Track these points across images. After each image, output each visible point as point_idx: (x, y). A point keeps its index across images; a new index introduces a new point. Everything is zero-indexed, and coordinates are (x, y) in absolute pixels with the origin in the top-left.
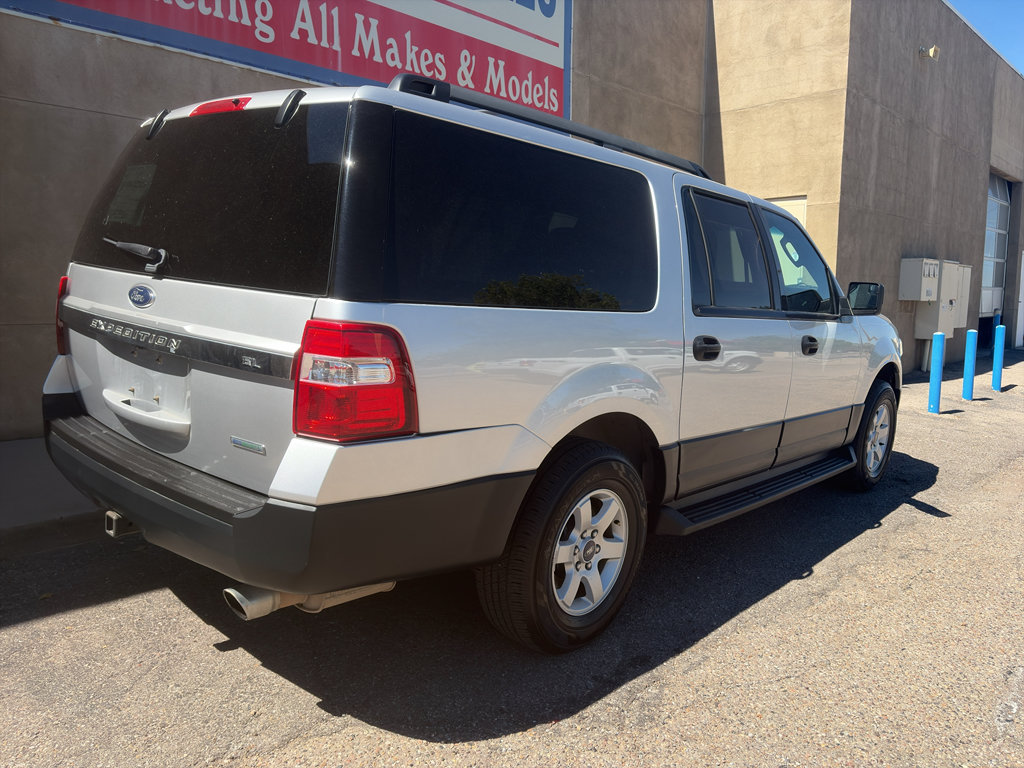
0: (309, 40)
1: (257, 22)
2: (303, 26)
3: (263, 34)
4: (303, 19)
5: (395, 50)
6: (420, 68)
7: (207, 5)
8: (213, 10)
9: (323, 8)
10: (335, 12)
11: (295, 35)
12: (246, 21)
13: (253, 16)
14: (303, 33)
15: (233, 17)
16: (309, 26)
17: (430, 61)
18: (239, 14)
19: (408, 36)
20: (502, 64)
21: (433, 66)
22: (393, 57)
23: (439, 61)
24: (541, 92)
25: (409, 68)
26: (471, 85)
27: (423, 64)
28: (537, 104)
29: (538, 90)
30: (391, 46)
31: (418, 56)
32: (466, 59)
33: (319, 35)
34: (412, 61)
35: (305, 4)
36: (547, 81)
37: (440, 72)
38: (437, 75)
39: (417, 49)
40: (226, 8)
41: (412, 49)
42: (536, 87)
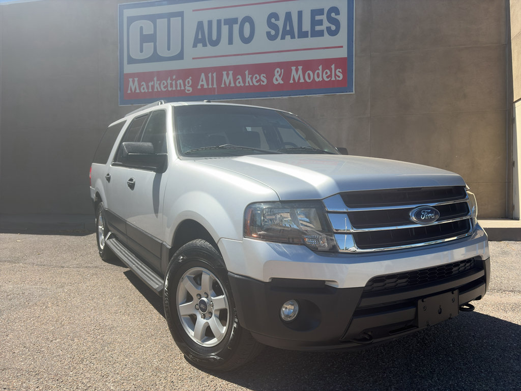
0: (205, 87)
1: (187, 87)
2: (202, 83)
3: (188, 90)
4: (202, 81)
5: (240, 80)
6: (252, 83)
7: (171, 87)
8: (173, 88)
9: (210, 75)
10: (215, 75)
11: (199, 87)
12: (183, 88)
13: (185, 85)
14: (202, 85)
15: (179, 88)
16: (204, 83)
17: (258, 78)
18: (180, 87)
19: (247, 72)
20: (300, 68)
21: (260, 80)
22: (239, 83)
23: (263, 77)
24: (329, 73)
25: (247, 84)
26: (282, 82)
27: (254, 81)
28: (326, 80)
29: (327, 73)
30: (239, 78)
31: (252, 78)
32: (278, 72)
33: (208, 85)
34: (249, 82)
35: (203, 76)
36: (333, 67)
37: (263, 82)
38: (262, 83)
39: (251, 76)
40: (176, 86)
41: (248, 77)
42: (325, 72)
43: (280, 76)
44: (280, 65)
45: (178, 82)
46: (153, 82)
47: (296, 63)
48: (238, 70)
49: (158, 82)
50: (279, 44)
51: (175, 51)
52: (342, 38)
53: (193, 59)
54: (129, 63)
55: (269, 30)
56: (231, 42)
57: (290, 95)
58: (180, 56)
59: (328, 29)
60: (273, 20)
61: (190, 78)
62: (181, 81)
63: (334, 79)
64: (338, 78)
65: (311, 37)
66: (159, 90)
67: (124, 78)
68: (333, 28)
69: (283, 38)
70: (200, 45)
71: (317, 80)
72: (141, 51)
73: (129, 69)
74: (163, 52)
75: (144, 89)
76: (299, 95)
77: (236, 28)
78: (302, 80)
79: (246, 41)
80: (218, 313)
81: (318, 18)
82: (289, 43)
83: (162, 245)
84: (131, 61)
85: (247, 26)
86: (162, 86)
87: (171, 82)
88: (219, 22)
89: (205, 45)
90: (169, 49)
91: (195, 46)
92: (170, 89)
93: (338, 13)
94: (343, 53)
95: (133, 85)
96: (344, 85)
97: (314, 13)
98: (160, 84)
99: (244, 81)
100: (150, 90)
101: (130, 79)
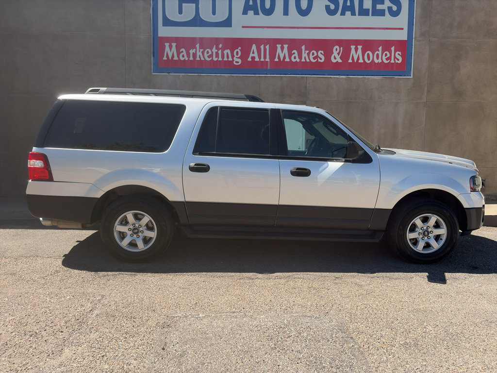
0: (256, 60)
1: (235, 58)
2: (253, 55)
3: (237, 62)
4: (253, 53)
5: (296, 55)
6: (309, 59)
7: (216, 57)
8: (218, 58)
9: (262, 47)
10: (267, 47)
11: (250, 59)
12: (230, 59)
13: (233, 56)
14: (253, 58)
15: (225, 59)
16: (256, 55)
17: (316, 55)
18: (228, 57)
19: (303, 47)
20: (360, 47)
21: (317, 57)
22: (295, 58)
23: (321, 54)
24: (388, 55)
25: (303, 60)
26: (340, 61)
28: (386, 62)
29: (386, 55)
30: (294, 53)
31: (308, 54)
32: (336, 50)
33: (260, 58)
34: (305, 57)
35: (254, 47)
36: (393, 49)
37: (321, 59)
38: (319, 60)
39: (308, 51)
40: (223, 57)
41: (305, 53)
42: (384, 54)
43: (338, 54)
44: (339, 42)
45: (225, 52)
46: (195, 50)
47: (356, 42)
48: (294, 44)
49: (202, 50)
50: (338, 20)
51: (221, 16)
52: (402, 20)
53: (243, 27)
54: (164, 25)
55: (328, 3)
56: (286, 13)
57: (348, 75)
58: (227, 23)
59: (390, 9)
62: (228, 51)
63: (394, 62)
64: (397, 61)
66: (202, 59)
67: (158, 43)
68: (395, 8)
69: (343, 14)
70: (251, 13)
71: (376, 61)
72: (180, 12)
73: (164, 31)
75: (183, 56)
76: (358, 75)
78: (361, 61)
79: (304, 13)
82: (349, 19)
84: (167, 22)
86: (206, 55)
87: (216, 51)
89: (256, 13)
90: (214, 13)
91: (245, 12)
92: (215, 59)
94: (403, 36)
95: (170, 51)
96: (402, 69)
98: (203, 53)
99: (300, 57)
100: (191, 58)
101: (166, 44)
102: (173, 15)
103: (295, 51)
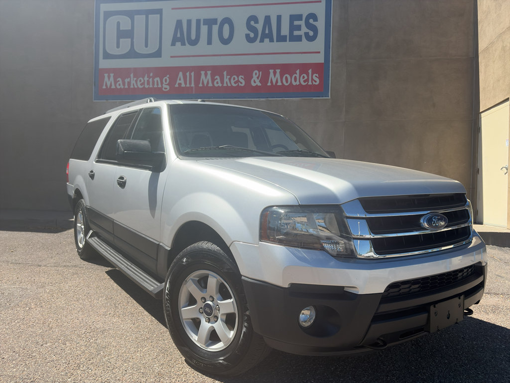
0: (182, 86)
1: (164, 85)
2: (180, 82)
3: (165, 88)
4: (180, 80)
5: (219, 80)
6: (231, 84)
8: (150, 85)
9: (188, 74)
10: (193, 74)
11: (177, 86)
12: (160, 86)
13: (162, 83)
14: (180, 84)
15: (156, 86)
16: (182, 81)
17: (236, 79)
18: (158, 84)
19: (225, 73)
20: (278, 71)
21: (238, 81)
22: (217, 83)
23: (241, 79)
24: (306, 78)
25: (225, 85)
26: (259, 84)
27: (232, 81)
28: (303, 84)
29: (304, 77)
30: (217, 79)
31: (230, 79)
32: (256, 74)
33: (186, 83)
34: (227, 82)
35: (181, 74)
36: (310, 71)
37: (241, 83)
38: (240, 84)
39: (229, 77)
40: (153, 84)
41: (227, 78)
42: (302, 76)
43: (258, 78)
44: (259, 67)
45: (155, 80)
46: (129, 79)
47: (274, 67)
48: (216, 71)
49: (135, 79)
50: (257, 47)
52: (319, 44)
53: (171, 57)
54: (104, 58)
55: (248, 32)
56: (209, 42)
57: (267, 98)
58: (158, 54)
59: (306, 34)
60: (252, 23)
61: (168, 76)
62: (158, 79)
63: (311, 84)
64: (314, 83)
65: (289, 41)
66: (136, 87)
67: (99, 74)
68: (311, 33)
69: (262, 41)
70: (178, 44)
71: (294, 83)
72: (118, 46)
73: (104, 64)
74: (140, 48)
75: (120, 85)
76: (277, 98)
77: (215, 28)
78: (279, 84)
79: (225, 42)
80: (224, 318)
81: (296, 23)
82: (267, 46)
83: (158, 247)
84: (107, 56)
85: (226, 27)
86: (139, 83)
87: (148, 79)
88: (198, 21)
89: (183, 44)
90: (146, 46)
91: (173, 44)
92: (147, 86)
93: (316, 19)
94: (320, 59)
95: (109, 81)
96: (320, 90)
97: (293, 18)
98: (136, 81)
99: (222, 82)
100: (126, 87)
101: (105, 75)
102: (112, 49)
103: (217, 77)
